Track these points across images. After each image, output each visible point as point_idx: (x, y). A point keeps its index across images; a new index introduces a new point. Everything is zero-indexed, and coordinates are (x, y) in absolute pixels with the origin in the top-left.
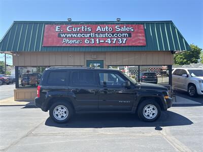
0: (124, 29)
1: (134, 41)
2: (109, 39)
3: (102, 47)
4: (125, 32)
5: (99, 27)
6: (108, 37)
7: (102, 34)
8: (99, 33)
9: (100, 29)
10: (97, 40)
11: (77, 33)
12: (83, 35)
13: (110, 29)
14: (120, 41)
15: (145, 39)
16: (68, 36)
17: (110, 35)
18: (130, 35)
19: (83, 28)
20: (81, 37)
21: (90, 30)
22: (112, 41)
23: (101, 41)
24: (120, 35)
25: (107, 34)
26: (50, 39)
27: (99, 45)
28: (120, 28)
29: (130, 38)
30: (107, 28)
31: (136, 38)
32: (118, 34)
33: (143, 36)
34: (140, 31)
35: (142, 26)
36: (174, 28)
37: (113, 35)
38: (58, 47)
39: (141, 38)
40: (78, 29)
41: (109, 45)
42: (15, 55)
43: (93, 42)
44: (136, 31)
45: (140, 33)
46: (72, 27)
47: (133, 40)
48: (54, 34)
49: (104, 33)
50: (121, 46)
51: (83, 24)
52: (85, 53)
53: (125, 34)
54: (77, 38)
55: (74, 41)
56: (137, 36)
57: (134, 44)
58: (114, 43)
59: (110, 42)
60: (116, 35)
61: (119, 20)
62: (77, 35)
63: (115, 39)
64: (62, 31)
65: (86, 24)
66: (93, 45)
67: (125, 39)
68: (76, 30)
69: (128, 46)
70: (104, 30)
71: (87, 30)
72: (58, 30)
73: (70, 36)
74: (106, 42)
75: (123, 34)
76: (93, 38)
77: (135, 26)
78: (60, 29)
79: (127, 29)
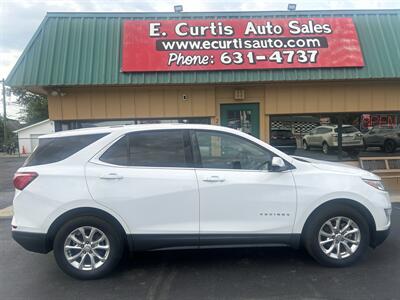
0: (308, 29)
2: (277, 53)
3: (261, 70)
4: (313, 35)
5: (250, 25)
6: (275, 49)
7: (259, 40)
8: (251, 37)
9: (253, 30)
10: (250, 55)
11: (200, 39)
12: (216, 45)
14: (303, 56)
15: (359, 50)
16: (180, 47)
17: (278, 44)
18: (324, 43)
19: (213, 27)
20: (211, 49)
21: (231, 32)
22: (284, 57)
23: (258, 58)
24: (301, 43)
25: (270, 41)
28: (299, 25)
29: (324, 50)
30: (269, 27)
31: (340, 50)
32: (296, 39)
33: (355, 44)
34: (346, 32)
35: (350, 20)
37: (285, 43)
38: (159, 72)
39: (350, 49)
40: (203, 29)
41: (280, 66)
42: (55, 93)
43: (241, 60)
44: (336, 32)
45: (349, 36)
46: (188, 26)
47: (333, 53)
48: (146, 41)
49: (264, 37)
50: (305, 69)
51: (213, 17)
53: (313, 41)
54: (201, 52)
55: (195, 58)
56: (340, 45)
57: (335, 63)
58: (289, 60)
59: (279, 59)
60: (291, 43)
61: (292, 7)
62: (201, 45)
63: (292, 53)
64: (164, 34)
65: (219, 17)
66: (240, 67)
67: (314, 53)
68: (197, 33)
69: (322, 69)
70: (264, 32)
71: (223, 31)
72: (155, 32)
73: (185, 47)
74: (271, 58)
75: (308, 41)
76: (238, 50)
77: (334, 22)
78: (159, 29)
79: (317, 29)
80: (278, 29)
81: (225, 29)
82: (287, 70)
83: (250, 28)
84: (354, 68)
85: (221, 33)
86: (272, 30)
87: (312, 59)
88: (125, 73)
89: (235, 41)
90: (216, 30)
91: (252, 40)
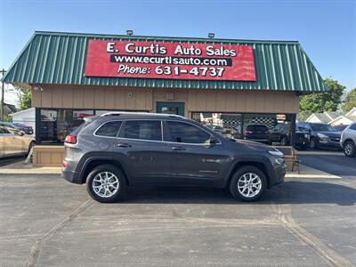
0: (219, 52)
1: (235, 74)
2: (196, 69)
3: (183, 80)
4: (222, 57)
5: (179, 47)
6: (195, 65)
7: (184, 58)
8: (178, 57)
9: (181, 51)
10: (176, 69)
11: (142, 55)
12: (153, 60)
13: (198, 52)
14: (214, 71)
15: (254, 69)
16: (127, 61)
17: (197, 62)
18: (230, 63)
19: (152, 47)
20: (149, 63)
21: (165, 52)
22: (200, 71)
23: (182, 71)
24: (213, 62)
25: (192, 59)
26: (97, 65)
27: (177, 77)
28: (214, 49)
29: (229, 68)
30: (192, 49)
31: (240, 68)
32: (210, 59)
33: (252, 65)
34: (246, 56)
35: (250, 48)
36: (301, 53)
37: (202, 61)
38: (111, 78)
39: (247, 68)
40: (145, 49)
41: (197, 78)
42: (36, 88)
43: (169, 72)
44: (239, 55)
45: (247, 59)
46: (134, 46)
47: (235, 70)
48: (104, 55)
49: (187, 57)
51: (153, 40)
52: (154, 89)
53: (222, 61)
54: (142, 65)
55: (137, 69)
56: (242, 65)
57: (236, 78)
58: (204, 74)
59: (196, 73)
60: (207, 62)
61: (211, 36)
62: (142, 60)
63: (206, 69)
64: (117, 51)
65: (157, 41)
66: (168, 77)
67: (222, 69)
68: (140, 51)
69: (226, 81)
70: (188, 53)
71: (159, 51)
72: (111, 49)
73: (131, 61)
74: (191, 72)
75: (219, 61)
76: (169, 65)
78: (114, 47)
79: (226, 53)
80: (198, 51)
81: (161, 49)
82: (201, 80)
83: (178, 49)
84: (248, 81)
85: (157, 52)
86: (194, 51)
87: (220, 74)
88: (87, 77)
90: (154, 49)
91: (179, 58)
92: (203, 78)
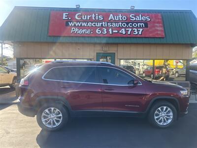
0: (139, 18)
1: (151, 32)
2: (123, 30)
3: (115, 37)
4: (141, 22)
5: (111, 15)
6: (123, 27)
8: (111, 21)
9: (113, 18)
10: (110, 30)
11: (87, 21)
12: (94, 25)
14: (136, 31)
15: (163, 29)
16: (77, 25)
17: (124, 25)
18: (146, 26)
19: (93, 16)
20: (92, 26)
21: (102, 18)
22: (127, 31)
23: (114, 31)
24: (135, 25)
25: (120, 23)
27: (112, 36)
28: (135, 16)
29: (146, 29)
30: (120, 17)
31: (153, 29)
32: (133, 23)
33: (161, 26)
34: (157, 21)
35: (160, 15)
37: (127, 25)
38: (66, 36)
39: (159, 29)
40: (89, 17)
41: (125, 36)
43: (106, 32)
44: (152, 20)
45: (157, 23)
46: (81, 15)
47: (150, 30)
48: (61, 22)
49: (116, 22)
50: (136, 37)
51: (94, 11)
52: (95, 44)
53: (141, 24)
54: (87, 28)
55: (84, 30)
56: (154, 26)
57: (151, 35)
58: (129, 33)
59: (124, 33)
60: (131, 25)
61: (132, 8)
62: (87, 24)
63: (130, 30)
64: (70, 18)
65: (97, 11)
66: (105, 36)
67: (141, 30)
68: (86, 19)
69: (145, 37)
70: (118, 19)
71: (98, 18)
72: (66, 17)
73: (80, 25)
74: (120, 32)
75: (139, 24)
76: (105, 27)
77: (152, 15)
78: (68, 16)
79: (143, 18)
80: (124, 18)
81: (99, 17)
82: (128, 38)
83: (111, 17)
84: (160, 38)
85: (97, 19)
86: (122, 18)
88: (50, 36)
89: (104, 23)
90: (95, 17)
91: (112, 23)
92: (129, 36)
